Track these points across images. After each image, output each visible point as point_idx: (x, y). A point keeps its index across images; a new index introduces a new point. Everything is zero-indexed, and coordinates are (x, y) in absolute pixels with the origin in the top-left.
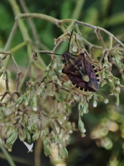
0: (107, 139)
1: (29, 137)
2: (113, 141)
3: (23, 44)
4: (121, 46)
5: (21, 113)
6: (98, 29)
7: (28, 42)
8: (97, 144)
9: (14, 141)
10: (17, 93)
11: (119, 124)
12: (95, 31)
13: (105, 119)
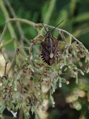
0: (78, 103)
1: (13, 108)
2: (81, 104)
3: (10, 41)
4: (78, 43)
5: (8, 91)
6: (61, 31)
7: (14, 39)
8: (71, 106)
9: (3, 111)
10: (5, 77)
11: (86, 92)
12: (60, 32)
13: (76, 88)
